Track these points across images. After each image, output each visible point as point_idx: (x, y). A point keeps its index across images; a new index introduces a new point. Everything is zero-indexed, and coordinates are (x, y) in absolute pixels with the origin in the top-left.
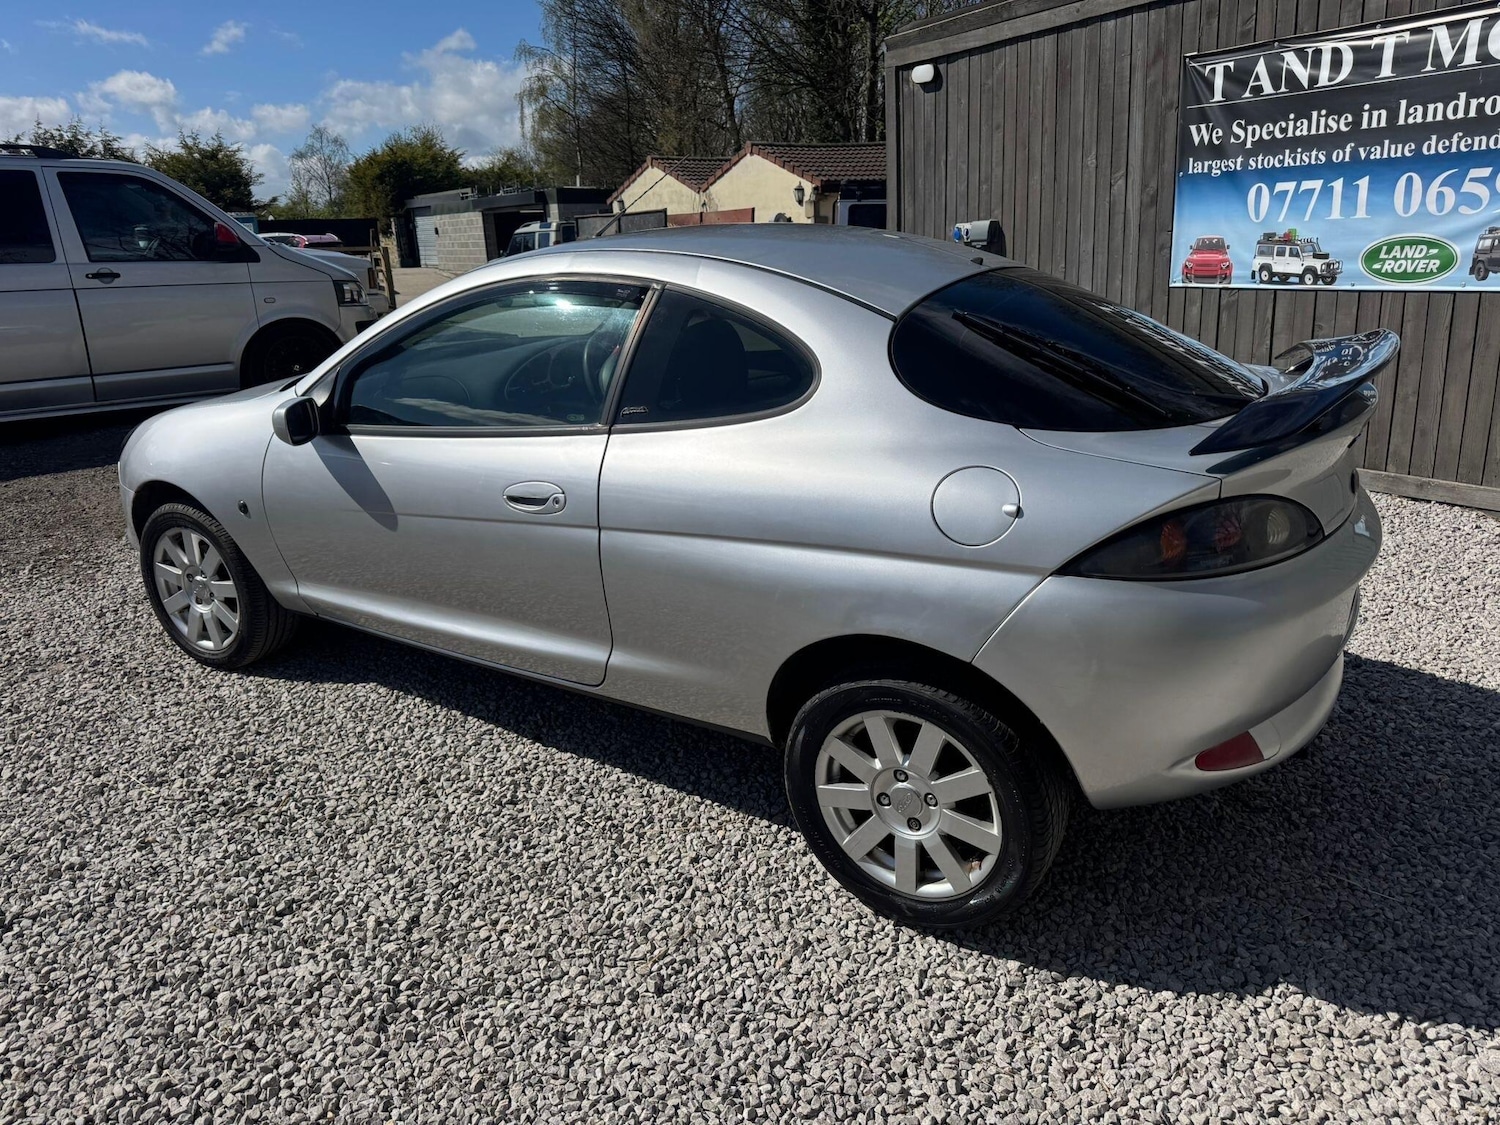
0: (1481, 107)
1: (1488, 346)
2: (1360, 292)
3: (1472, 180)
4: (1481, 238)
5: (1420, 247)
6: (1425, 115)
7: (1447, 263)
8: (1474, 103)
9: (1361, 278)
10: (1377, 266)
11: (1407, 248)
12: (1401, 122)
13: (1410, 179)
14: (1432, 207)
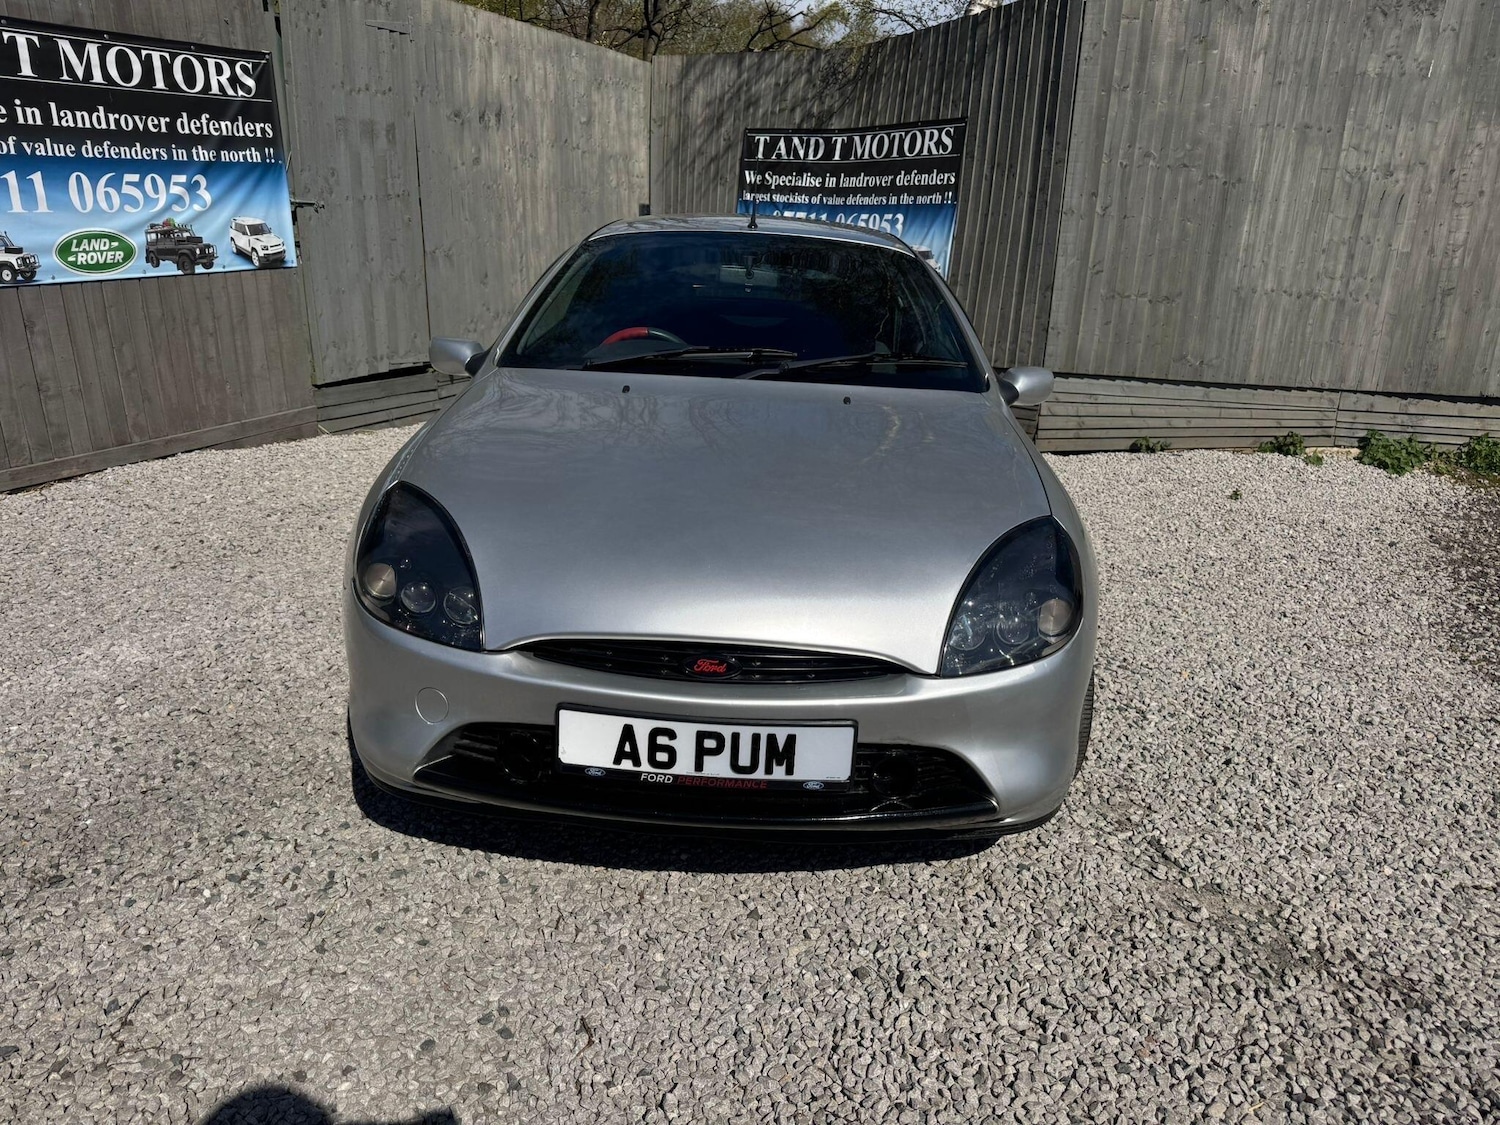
0: (117, 122)
1: (174, 320)
2: (61, 284)
3: (128, 183)
4: (147, 233)
5: (103, 240)
6: (75, 120)
7: (129, 253)
8: (112, 117)
9: (62, 272)
10: (71, 259)
11: (93, 241)
12: (56, 123)
13: (78, 177)
14: (104, 205)
